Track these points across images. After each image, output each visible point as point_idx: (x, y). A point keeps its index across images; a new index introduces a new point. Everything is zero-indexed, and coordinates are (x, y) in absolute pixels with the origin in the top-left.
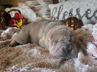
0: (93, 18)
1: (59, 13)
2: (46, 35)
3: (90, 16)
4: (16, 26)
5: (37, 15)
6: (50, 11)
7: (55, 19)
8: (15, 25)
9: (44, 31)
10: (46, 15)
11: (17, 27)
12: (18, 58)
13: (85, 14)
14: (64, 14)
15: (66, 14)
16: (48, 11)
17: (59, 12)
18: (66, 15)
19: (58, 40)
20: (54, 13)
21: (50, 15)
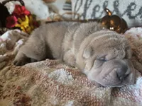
0: (139, 17)
1: (86, 8)
2: (77, 47)
3: (133, 13)
4: (19, 28)
5: (50, 9)
6: (70, 3)
7: (79, 16)
8: (17, 25)
9: (72, 39)
10: (64, 9)
11: (21, 30)
12: (35, 86)
13: (127, 11)
14: (94, 9)
15: (97, 9)
16: (67, 3)
17: (86, 5)
18: (98, 11)
19: (104, 57)
20: (78, 7)
21: (71, 10)
